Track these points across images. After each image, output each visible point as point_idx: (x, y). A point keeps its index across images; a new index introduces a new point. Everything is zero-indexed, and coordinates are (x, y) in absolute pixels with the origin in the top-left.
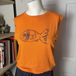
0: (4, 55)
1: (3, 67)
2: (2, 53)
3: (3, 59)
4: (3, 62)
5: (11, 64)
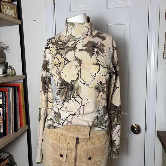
1: (1, 137)
3: (2, 121)
5: (15, 132)
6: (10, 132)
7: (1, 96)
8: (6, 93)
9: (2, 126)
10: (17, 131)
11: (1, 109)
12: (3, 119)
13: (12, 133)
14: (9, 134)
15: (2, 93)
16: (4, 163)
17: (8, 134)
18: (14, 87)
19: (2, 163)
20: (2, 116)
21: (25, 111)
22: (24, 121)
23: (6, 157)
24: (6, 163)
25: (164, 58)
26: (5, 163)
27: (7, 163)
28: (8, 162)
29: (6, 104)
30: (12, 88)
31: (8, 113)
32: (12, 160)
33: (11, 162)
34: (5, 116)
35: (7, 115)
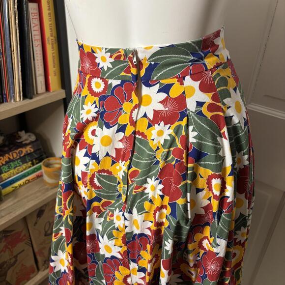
5: (26, 100)
10: (31, 98)
13: (18, 99)
14: (11, 100)
16: (22, 152)
17: (8, 100)
19: (16, 151)
21: (56, 55)
22: (54, 80)
23: (28, 142)
24: (27, 151)
26: (24, 152)
27: (29, 152)
28: (30, 150)
33: (38, 152)
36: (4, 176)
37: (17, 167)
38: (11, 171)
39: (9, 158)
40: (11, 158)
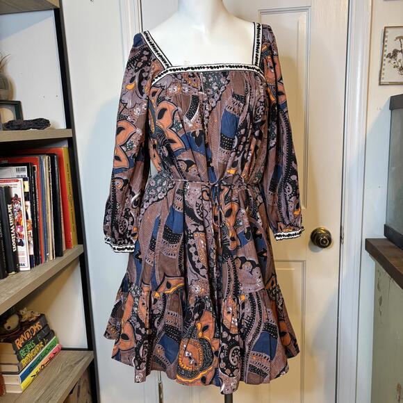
0: (32, 217)
1: (32, 266)
2: (26, 206)
3: (31, 231)
4: (29, 242)
5: (58, 258)
6: (46, 257)
7: (25, 174)
8: (34, 168)
9: (32, 242)
10: (62, 256)
11: (28, 203)
12: (33, 225)
13: (51, 259)
14: (46, 260)
15: (26, 167)
16: (33, 329)
17: (44, 260)
18: (52, 156)
19: (28, 330)
20: (30, 218)
21: (73, 211)
22: (73, 235)
23: (34, 318)
24: (37, 329)
25: (380, 84)
26: (35, 330)
27: (39, 329)
28: (40, 327)
29: (37, 193)
30: (47, 157)
31: (41, 214)
32: (47, 325)
33: (46, 328)
34: (37, 218)
35: (40, 218)
36: (24, 361)
37: (32, 349)
38: (28, 355)
39: (24, 340)
40: (26, 339)
